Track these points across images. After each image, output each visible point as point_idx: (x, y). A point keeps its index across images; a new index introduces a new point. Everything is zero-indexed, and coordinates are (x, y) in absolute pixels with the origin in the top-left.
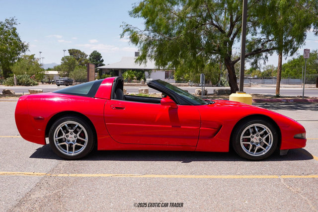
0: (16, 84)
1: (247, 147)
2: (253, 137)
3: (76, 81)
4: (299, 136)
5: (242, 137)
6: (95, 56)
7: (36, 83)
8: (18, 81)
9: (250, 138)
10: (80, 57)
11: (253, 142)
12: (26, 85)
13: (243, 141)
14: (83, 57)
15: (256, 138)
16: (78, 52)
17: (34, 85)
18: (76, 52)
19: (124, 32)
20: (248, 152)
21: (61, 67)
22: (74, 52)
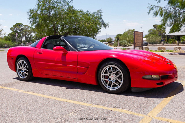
0: (119, 45)
2: (110, 75)
3: (150, 43)
7: (130, 45)
8: (120, 44)
9: (108, 76)
12: (124, 46)
13: (104, 78)
15: (113, 76)
17: (129, 46)
19: (150, 10)
20: (107, 86)
21: (147, 36)
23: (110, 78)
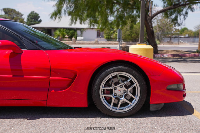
1: (109, 100)
2: (115, 89)
4: (174, 86)
5: (101, 89)
6: (32, 16)
9: (112, 90)
10: (15, 17)
11: (115, 95)
13: (104, 94)
14: (18, 17)
15: (120, 89)
16: (13, 11)
18: (11, 11)
20: (111, 107)
22: (9, 11)
23: (115, 93)
